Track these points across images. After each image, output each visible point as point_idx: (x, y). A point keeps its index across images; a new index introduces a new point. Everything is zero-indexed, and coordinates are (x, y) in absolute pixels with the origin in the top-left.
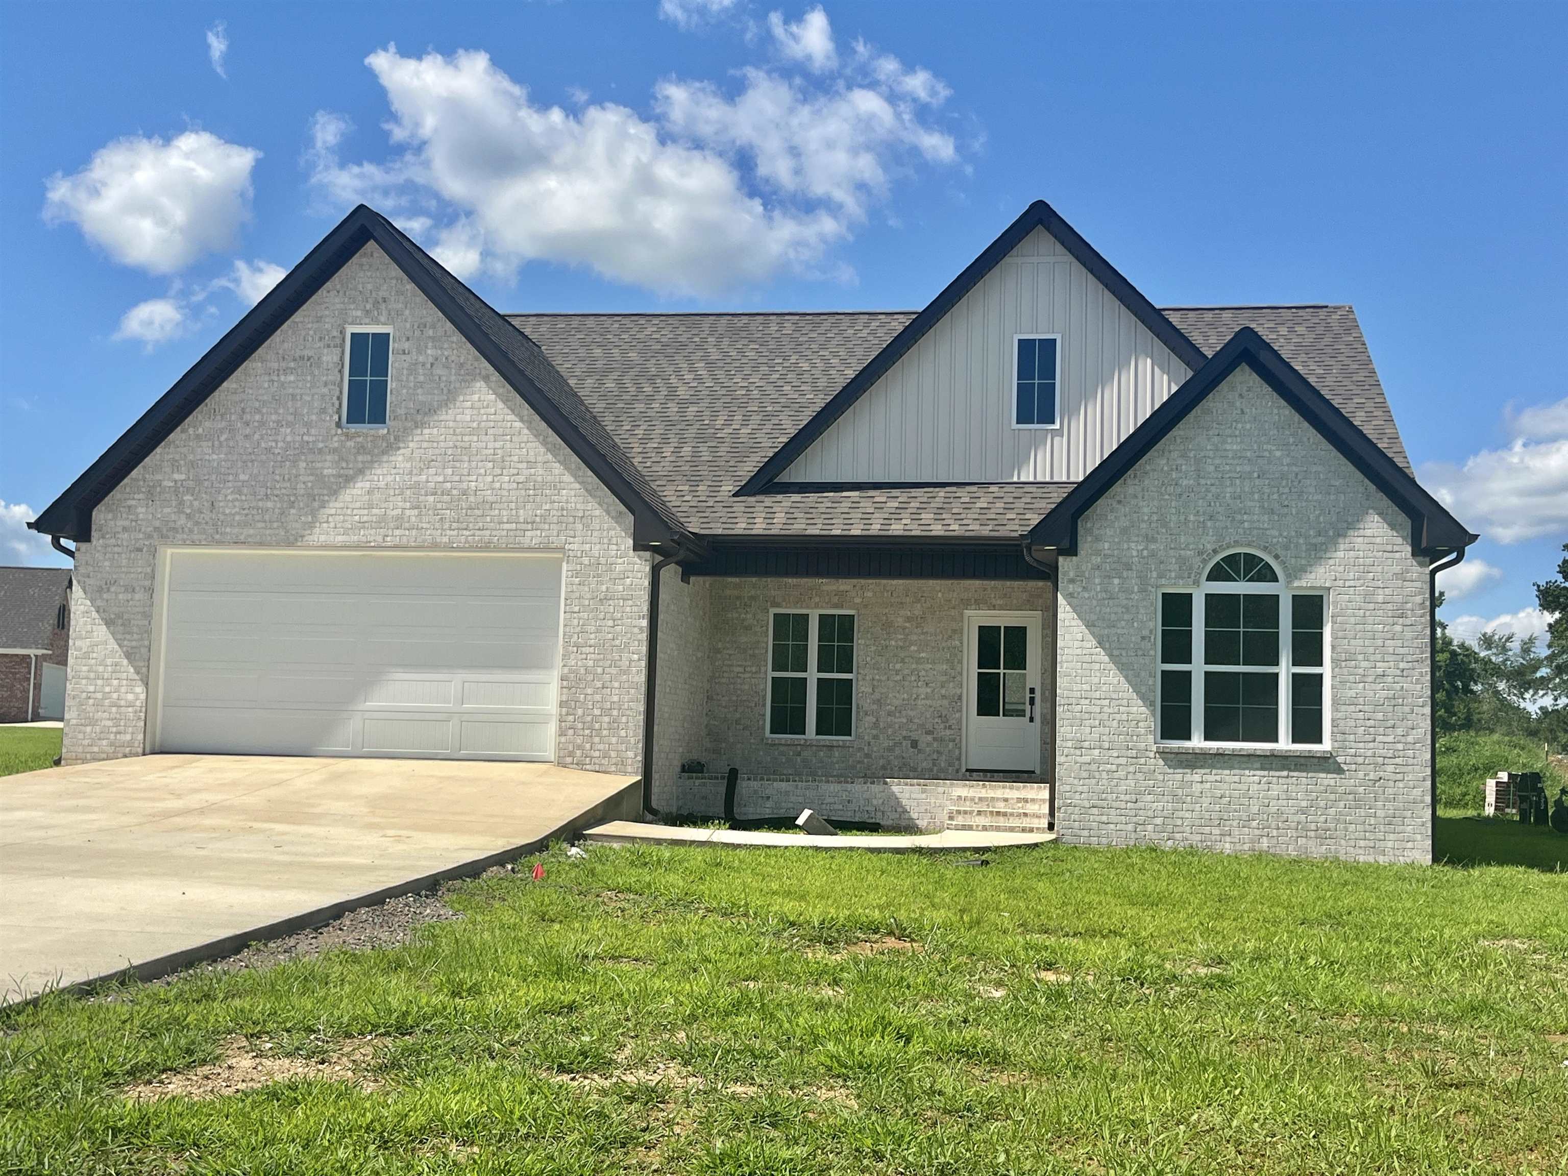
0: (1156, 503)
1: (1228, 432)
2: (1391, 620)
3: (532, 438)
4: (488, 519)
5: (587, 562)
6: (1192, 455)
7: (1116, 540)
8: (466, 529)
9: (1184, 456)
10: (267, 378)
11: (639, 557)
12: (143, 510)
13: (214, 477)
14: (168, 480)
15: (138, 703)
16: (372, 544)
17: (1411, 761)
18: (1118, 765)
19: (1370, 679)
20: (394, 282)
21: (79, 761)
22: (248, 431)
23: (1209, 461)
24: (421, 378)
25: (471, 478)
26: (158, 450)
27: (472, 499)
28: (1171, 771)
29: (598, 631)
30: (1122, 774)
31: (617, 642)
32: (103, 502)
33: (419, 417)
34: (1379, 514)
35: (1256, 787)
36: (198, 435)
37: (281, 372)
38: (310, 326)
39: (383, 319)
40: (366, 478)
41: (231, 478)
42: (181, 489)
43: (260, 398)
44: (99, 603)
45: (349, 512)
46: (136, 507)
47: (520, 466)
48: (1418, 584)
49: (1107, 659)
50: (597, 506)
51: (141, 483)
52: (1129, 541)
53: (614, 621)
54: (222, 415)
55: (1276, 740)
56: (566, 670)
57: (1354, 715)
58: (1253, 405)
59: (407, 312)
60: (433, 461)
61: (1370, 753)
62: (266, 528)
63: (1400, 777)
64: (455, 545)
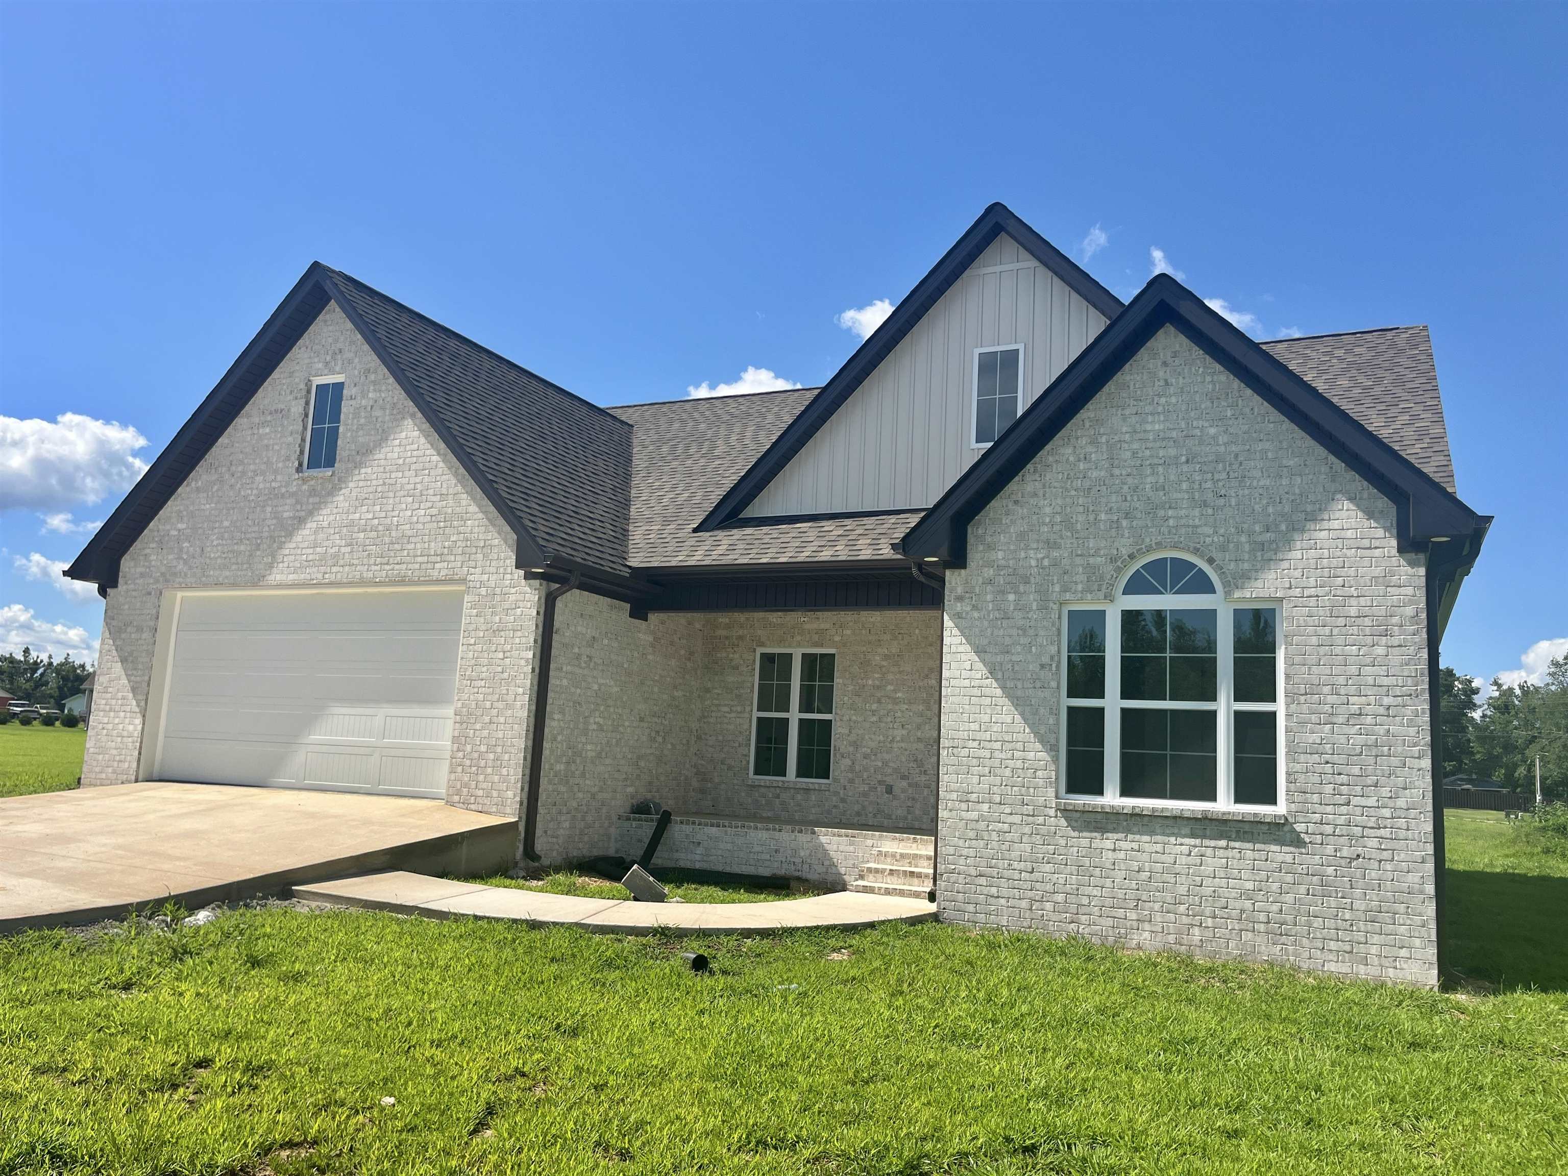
0: (1059, 501)
1: (1148, 409)
2: (1369, 640)
3: (446, 471)
4: (405, 553)
5: (484, 593)
6: (1104, 440)
7: (1012, 547)
8: (387, 564)
9: (1094, 442)
10: (250, 432)
11: (530, 586)
12: (155, 557)
13: (206, 524)
14: (174, 529)
15: (136, 735)
16: (314, 582)
17: (1402, 834)
18: (1011, 825)
19: (1341, 719)
20: (348, 333)
21: (92, 785)
22: (233, 481)
23: (1126, 446)
24: (362, 421)
25: (394, 514)
26: (169, 503)
27: (394, 534)
28: (1076, 834)
29: (490, 664)
30: (1015, 836)
31: (506, 675)
32: (130, 552)
33: (358, 458)
34: (1350, 499)
35: (1184, 860)
36: (197, 488)
37: (261, 425)
38: (284, 382)
39: (337, 369)
40: (315, 519)
41: (217, 525)
42: (182, 537)
43: (244, 450)
44: (118, 643)
45: (299, 551)
46: (150, 555)
47: (435, 499)
48: (1409, 591)
49: (999, 692)
50: (496, 535)
51: (155, 534)
52: (1027, 548)
53: (504, 652)
54: (216, 469)
55: (1213, 797)
56: (460, 704)
57: (1319, 768)
58: (1179, 374)
59: (356, 360)
60: (366, 499)
61: (1342, 820)
62: (238, 570)
63: (1386, 855)
64: (377, 580)
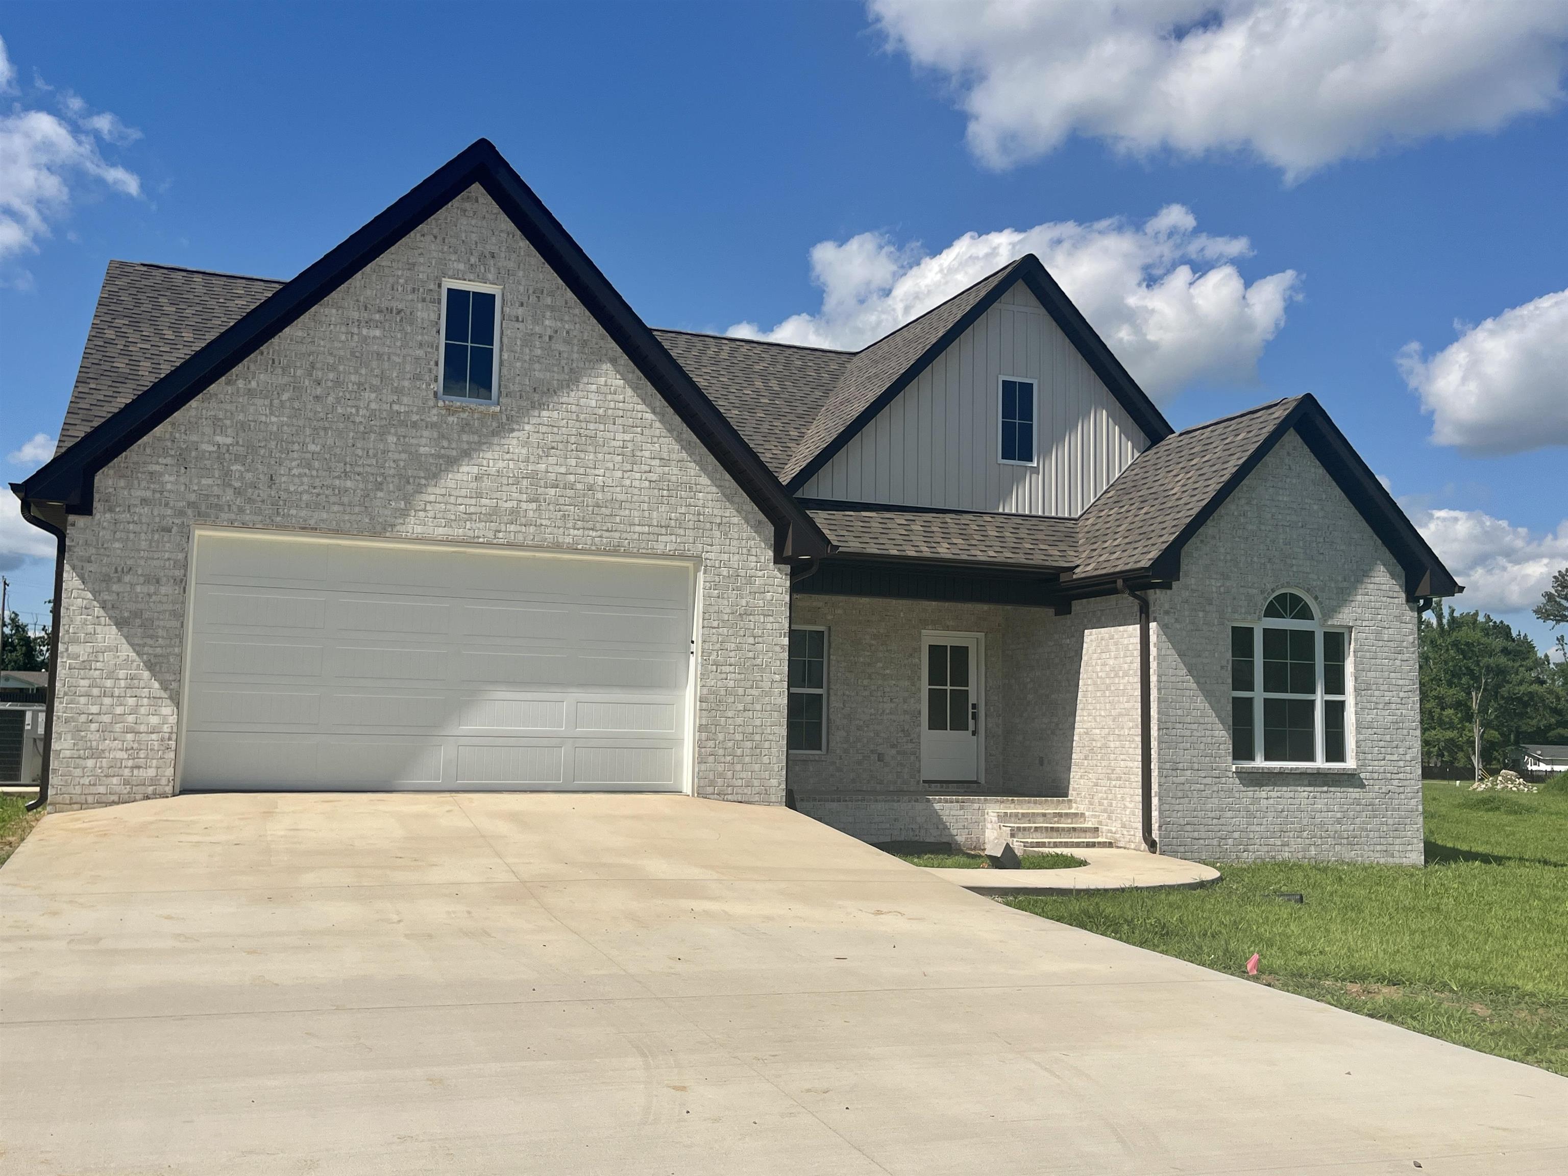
0: (1229, 544)
1: (1280, 484)
2: (1393, 656)
3: (665, 433)
4: (618, 519)
5: (725, 573)
6: (1255, 503)
8: (592, 529)
9: (1249, 503)
10: (344, 329)
11: (779, 570)
12: (172, 479)
13: (273, 443)
14: (209, 442)
15: (166, 728)
16: (481, 540)
17: (1409, 776)
18: (1206, 785)
19: (1381, 706)
20: (504, 235)
21: (75, 806)
22: (319, 391)
23: (1268, 509)
24: (539, 352)
25: (597, 472)
26: (193, 403)
27: (599, 495)
28: (1245, 789)
29: (738, 649)
30: (1208, 793)
31: (758, 661)
32: (111, 464)
33: (536, 397)
34: (1384, 565)
35: (1305, 801)
36: (249, 390)
37: (363, 324)
38: (400, 273)
39: (490, 276)
40: (473, 462)
41: (296, 447)
42: (227, 456)
43: (335, 352)
44: (105, 596)
45: (452, 500)
46: (161, 474)
47: (654, 462)
48: (1410, 626)
49: (1194, 686)
50: (735, 513)
51: (169, 444)
52: (1210, 578)
53: (755, 637)
54: (283, 369)
55: (1316, 759)
56: (705, 691)
57: (1371, 738)
59: (521, 273)
60: (553, 448)
61: (1382, 770)
62: (344, 512)
63: (1401, 789)
64: (580, 547)
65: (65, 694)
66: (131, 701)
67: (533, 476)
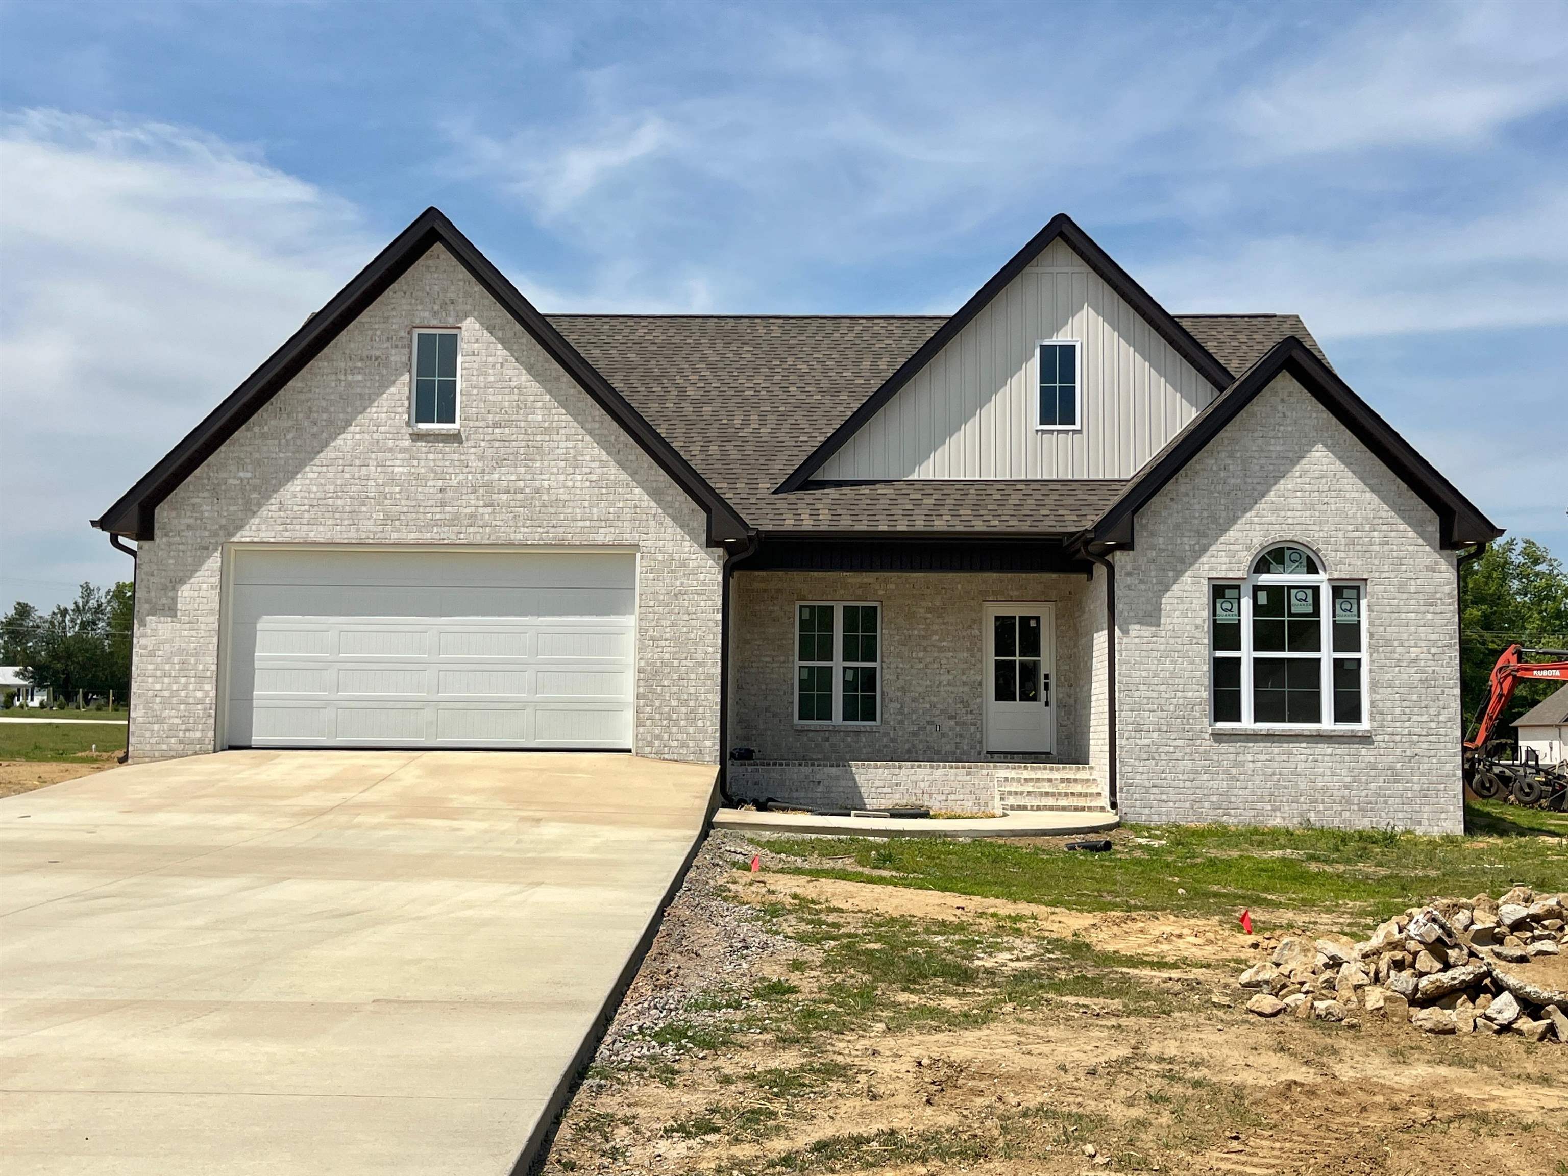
0: (1205, 500)
1: (1272, 434)
2: (1423, 609)
4: (562, 516)
5: (661, 558)
6: (1238, 455)
7: (1170, 535)
8: (540, 527)
9: (1231, 456)
10: (333, 377)
11: (712, 553)
12: (209, 508)
13: (281, 475)
14: (234, 478)
15: (208, 701)
16: (446, 541)
17: (1443, 739)
18: (1176, 747)
20: (461, 283)
21: (147, 760)
22: (315, 429)
23: (1255, 461)
24: (492, 379)
25: (543, 477)
26: (222, 448)
27: (545, 497)
28: (1225, 751)
29: (673, 625)
30: (1179, 755)
31: (693, 636)
32: (166, 500)
33: (490, 417)
35: (1303, 765)
36: (263, 434)
37: (349, 371)
38: (377, 326)
39: (451, 320)
40: (438, 477)
41: (298, 476)
42: (247, 487)
43: (327, 397)
44: (164, 601)
45: (421, 510)
46: (201, 506)
47: (593, 465)
48: (1447, 575)
49: (1163, 647)
50: (670, 504)
51: (206, 481)
52: (1182, 536)
53: (689, 614)
54: (288, 414)
55: (1320, 720)
56: (642, 663)
57: (1391, 697)
58: (1293, 410)
59: (476, 314)
60: (505, 460)
61: (1406, 731)
63: (1433, 753)
64: (529, 542)
65: (139, 675)
66: (183, 680)
67: (488, 485)
